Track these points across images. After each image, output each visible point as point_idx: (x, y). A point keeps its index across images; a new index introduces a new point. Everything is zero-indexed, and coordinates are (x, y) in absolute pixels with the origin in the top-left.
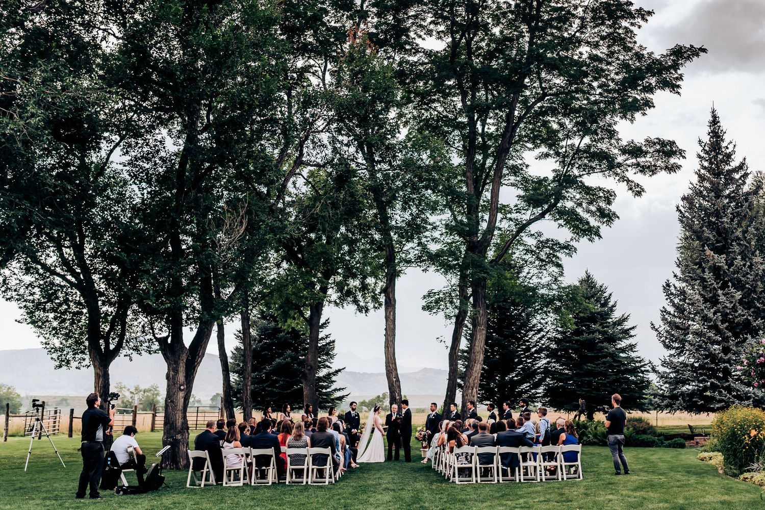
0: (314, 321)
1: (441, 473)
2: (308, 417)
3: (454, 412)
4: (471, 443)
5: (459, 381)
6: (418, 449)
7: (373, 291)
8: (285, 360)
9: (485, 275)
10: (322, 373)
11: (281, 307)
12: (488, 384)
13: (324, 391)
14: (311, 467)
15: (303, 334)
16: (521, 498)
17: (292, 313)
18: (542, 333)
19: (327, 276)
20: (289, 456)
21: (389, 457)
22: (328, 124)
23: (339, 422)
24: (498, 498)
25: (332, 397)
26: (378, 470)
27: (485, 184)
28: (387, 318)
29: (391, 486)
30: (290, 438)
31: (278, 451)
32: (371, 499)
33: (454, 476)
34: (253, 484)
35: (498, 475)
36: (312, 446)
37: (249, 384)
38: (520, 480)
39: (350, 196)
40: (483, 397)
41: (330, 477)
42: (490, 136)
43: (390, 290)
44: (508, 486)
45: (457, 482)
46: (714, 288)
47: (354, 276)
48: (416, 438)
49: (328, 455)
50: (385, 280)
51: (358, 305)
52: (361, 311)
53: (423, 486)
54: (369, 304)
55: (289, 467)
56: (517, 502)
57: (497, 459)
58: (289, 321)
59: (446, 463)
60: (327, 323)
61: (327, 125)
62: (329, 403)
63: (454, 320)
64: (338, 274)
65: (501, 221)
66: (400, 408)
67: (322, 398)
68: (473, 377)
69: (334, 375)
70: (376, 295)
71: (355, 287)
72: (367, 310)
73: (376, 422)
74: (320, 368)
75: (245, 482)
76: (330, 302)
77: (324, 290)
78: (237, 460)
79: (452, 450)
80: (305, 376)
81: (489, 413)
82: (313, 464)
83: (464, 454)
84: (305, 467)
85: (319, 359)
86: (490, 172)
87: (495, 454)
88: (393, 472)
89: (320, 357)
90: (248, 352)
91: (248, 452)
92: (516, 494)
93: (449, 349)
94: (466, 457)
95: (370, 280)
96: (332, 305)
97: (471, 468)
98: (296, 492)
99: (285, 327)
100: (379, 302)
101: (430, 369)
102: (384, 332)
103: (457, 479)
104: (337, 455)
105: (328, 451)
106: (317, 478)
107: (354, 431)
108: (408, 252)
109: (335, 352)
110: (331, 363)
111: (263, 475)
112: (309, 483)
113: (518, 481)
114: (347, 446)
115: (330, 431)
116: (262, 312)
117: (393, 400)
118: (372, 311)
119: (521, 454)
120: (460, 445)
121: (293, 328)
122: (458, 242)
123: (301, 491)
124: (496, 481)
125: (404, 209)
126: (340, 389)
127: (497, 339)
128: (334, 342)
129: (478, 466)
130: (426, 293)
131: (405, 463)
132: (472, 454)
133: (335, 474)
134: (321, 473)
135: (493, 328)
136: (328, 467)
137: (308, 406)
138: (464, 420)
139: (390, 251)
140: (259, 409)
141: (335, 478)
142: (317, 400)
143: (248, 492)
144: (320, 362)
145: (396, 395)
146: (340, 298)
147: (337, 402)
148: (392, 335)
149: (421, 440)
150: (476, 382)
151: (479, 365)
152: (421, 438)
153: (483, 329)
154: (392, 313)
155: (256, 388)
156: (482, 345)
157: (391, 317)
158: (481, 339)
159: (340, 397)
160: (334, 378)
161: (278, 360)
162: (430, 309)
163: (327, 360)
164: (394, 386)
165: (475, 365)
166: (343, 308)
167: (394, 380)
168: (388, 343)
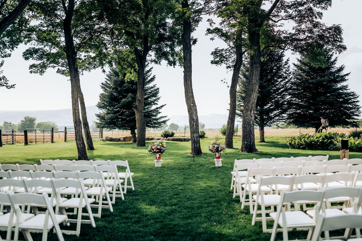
0: (140, 71)
8: (128, 99)
10: (154, 107)
13: (154, 118)
18: (287, 80)
25: (159, 121)
51: (169, 61)
52: (171, 65)
63: (232, 69)
68: (251, 102)
72: (175, 64)
74: (151, 104)
80: (136, 107)
93: (230, 88)
110: (158, 102)
121: (130, 79)
126: (163, 117)
128: (158, 89)
144: (152, 101)
145: (193, 116)
146: (158, 58)
147: (162, 124)
148: (189, 71)
149: (215, 151)
150: (253, 106)
151: (255, 93)
152: (214, 150)
153: (258, 66)
154: (188, 55)
155: (113, 116)
156: (257, 79)
157: (188, 57)
158: (257, 74)
159: (164, 121)
160: (160, 110)
161: (124, 100)
162: (216, 63)
163: (155, 100)
164: (192, 110)
165: (253, 93)
166: (160, 64)
167: (192, 105)
168: (186, 78)
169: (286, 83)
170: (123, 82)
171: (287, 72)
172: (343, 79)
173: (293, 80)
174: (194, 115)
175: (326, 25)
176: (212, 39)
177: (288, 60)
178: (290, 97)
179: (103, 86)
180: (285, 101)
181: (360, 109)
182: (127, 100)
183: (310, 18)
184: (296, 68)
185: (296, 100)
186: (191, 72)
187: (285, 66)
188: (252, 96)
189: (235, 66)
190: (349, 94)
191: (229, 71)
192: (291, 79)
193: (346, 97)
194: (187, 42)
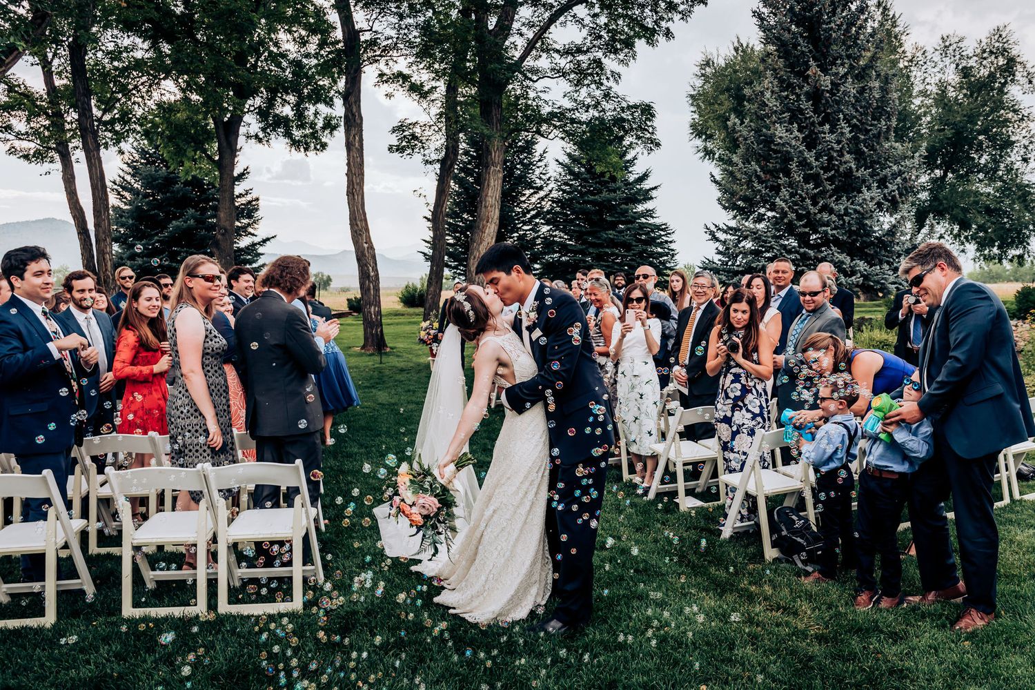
0: (225, 161)
8: (185, 222)
10: (244, 242)
17: (190, 151)
18: (542, 194)
28: (349, 146)
43: (352, 99)
46: (814, 122)
51: (293, 139)
58: (187, 165)
60: (245, 172)
68: (484, 244)
69: (261, 245)
72: (306, 148)
74: (238, 234)
76: (248, 136)
80: (216, 244)
89: (238, 221)
93: (431, 206)
96: (252, 141)
109: (259, 213)
110: (255, 229)
117: (364, 278)
121: (194, 176)
128: (257, 199)
130: (397, 124)
144: (239, 227)
145: (369, 269)
146: (264, 130)
148: (359, 174)
149: (430, 343)
151: (493, 225)
152: (430, 340)
157: (357, 144)
158: (496, 186)
160: (261, 250)
161: (175, 223)
162: (400, 149)
163: (249, 225)
164: (366, 256)
166: (269, 145)
167: (366, 245)
168: (353, 188)
169: (542, 199)
170: (170, 180)
171: (543, 177)
172: (646, 196)
173: (555, 194)
175: (627, 99)
176: (389, 96)
177: (545, 152)
178: (549, 228)
179: (116, 187)
180: (538, 237)
181: (676, 257)
182: (185, 225)
183: (597, 78)
184: (561, 170)
185: (560, 236)
187: (539, 164)
188: (487, 231)
189: (443, 162)
190: (658, 227)
192: (551, 191)
193: (652, 231)
194: (354, 110)
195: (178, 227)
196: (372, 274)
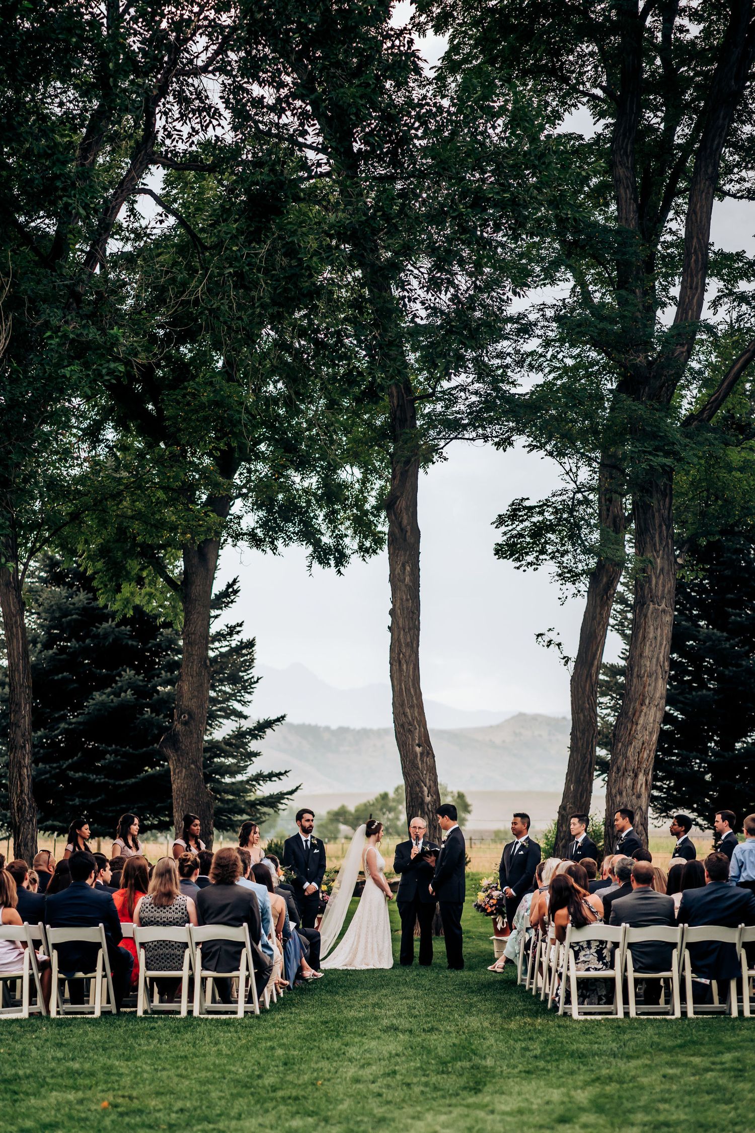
0: (196, 590)
1: (538, 995)
2: (188, 848)
3: (580, 839)
4: (611, 916)
5: (601, 752)
6: (484, 937)
7: (359, 503)
8: (118, 695)
9: (668, 461)
10: (222, 730)
11: (104, 552)
12: (685, 762)
13: (227, 780)
14: (199, 973)
15: (167, 625)
16: (729, 1049)
17: (133, 566)
19: (227, 466)
20: (142, 945)
21: (404, 957)
22: (221, 50)
23: (267, 862)
24: (670, 1050)
25: (251, 797)
26: (375, 988)
27: (673, 192)
28: (394, 580)
29: (403, 1023)
30: (142, 901)
31: (114, 934)
32: (352, 1051)
33: (568, 1001)
34: (53, 1014)
35: (683, 999)
36: (201, 922)
37: (27, 761)
38: (741, 1012)
39: (285, 255)
40: (670, 797)
41: (249, 1000)
42: (688, 51)
43: (402, 503)
44: (706, 1025)
45: (575, 1016)
47: (303, 465)
48: (479, 907)
49: (243, 945)
50: (388, 473)
51: (317, 544)
52: (324, 561)
53: (486, 1024)
54: (347, 541)
55: (143, 973)
56: (717, 1059)
57: (680, 958)
58: (127, 589)
59: (550, 969)
60: (231, 591)
61: (217, 53)
62: (241, 812)
63: (584, 585)
64: (260, 457)
65: (715, 304)
66: (434, 827)
67: (222, 800)
68: (637, 744)
69: (255, 737)
70: (366, 513)
71: (306, 491)
72: (341, 559)
73: (369, 862)
74: (213, 716)
75: (35, 1009)
76: (237, 536)
77: (220, 504)
78: (12, 956)
79: (561, 935)
80: (174, 741)
81: (675, 842)
82: (205, 967)
83: (594, 945)
84: (185, 974)
85: (212, 694)
86: (684, 159)
87: (674, 945)
88: (412, 992)
89: (213, 687)
90: (20, 677)
91: (39, 936)
92: (720, 1043)
93: (572, 665)
94: (599, 952)
95: (350, 474)
96: (243, 544)
97: (612, 980)
98: (165, 1033)
99: (116, 607)
100: (374, 534)
101: (535, 718)
102: (389, 621)
103: (575, 1009)
104: (266, 946)
105: (241, 934)
106: (214, 1001)
107: (310, 887)
108: (450, 399)
109: (255, 672)
110: (244, 703)
111: (80, 992)
112: (196, 1013)
113: (735, 1013)
114: (292, 925)
115: (245, 883)
116: (51, 564)
117: (415, 806)
118: (355, 560)
119: (745, 945)
120: (580, 922)
121: (138, 609)
122: (592, 364)
123: (176, 1031)
124: (678, 1014)
125: (434, 285)
126: (270, 776)
127: (709, 637)
128: (251, 644)
129: (631, 975)
130: (504, 509)
131: (448, 972)
132: (616, 945)
133: (260, 993)
134: (224, 990)
135: (699, 604)
136: (243, 975)
137: (188, 821)
138: (600, 860)
139: (400, 396)
140: (52, 829)
141: (262, 1004)
142: (208, 805)
143: (45, 1032)
144: (214, 701)
145: (422, 792)
146: (265, 523)
147: (265, 809)
148: (410, 629)
149: (492, 911)
150: (645, 756)
151: (653, 709)
152: (491, 906)
153: (664, 611)
154: (408, 568)
155: (45, 772)
156: (661, 656)
157: (407, 579)
158: (659, 639)
159: (271, 796)
160: (254, 745)
161: (98, 697)
163: (233, 695)
164: (418, 768)
165: (644, 708)
166: (274, 551)
167: (418, 750)
168: (400, 652)
174: (425, 789)
182: (115, 700)
186: (419, 630)
188: (641, 721)
191: (570, 597)
194: (405, 522)
195: (103, 703)
196: (428, 799)
